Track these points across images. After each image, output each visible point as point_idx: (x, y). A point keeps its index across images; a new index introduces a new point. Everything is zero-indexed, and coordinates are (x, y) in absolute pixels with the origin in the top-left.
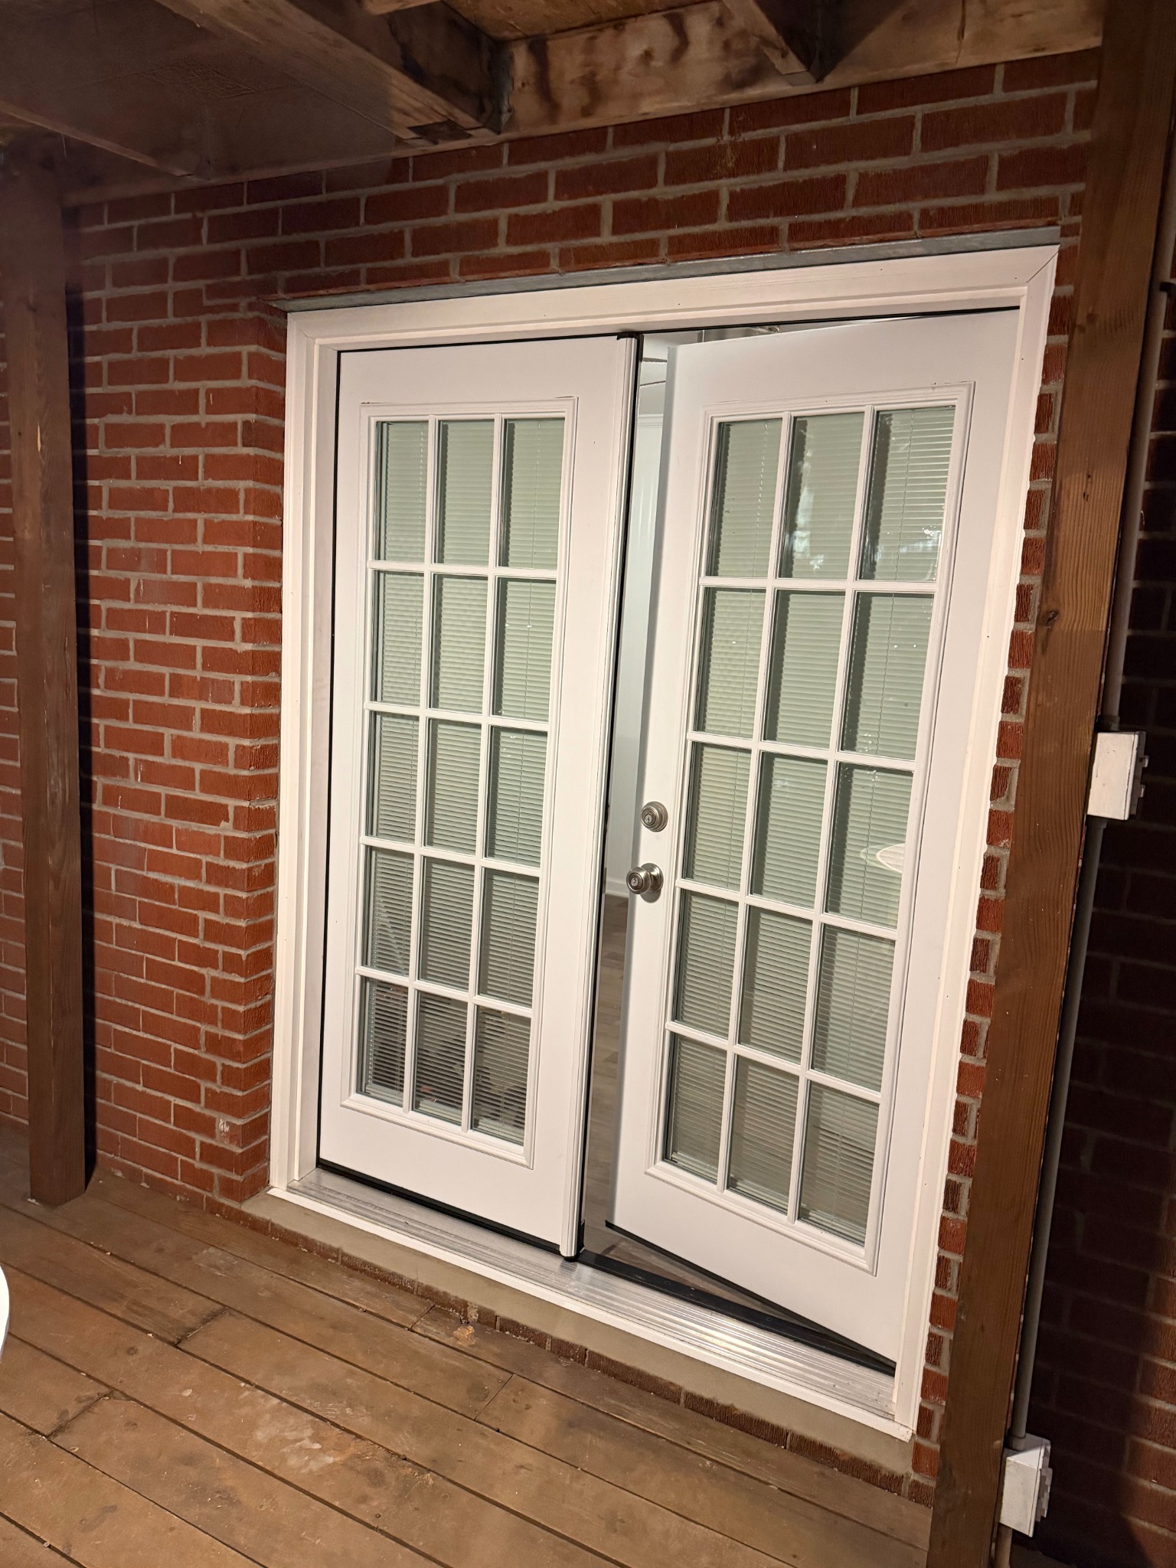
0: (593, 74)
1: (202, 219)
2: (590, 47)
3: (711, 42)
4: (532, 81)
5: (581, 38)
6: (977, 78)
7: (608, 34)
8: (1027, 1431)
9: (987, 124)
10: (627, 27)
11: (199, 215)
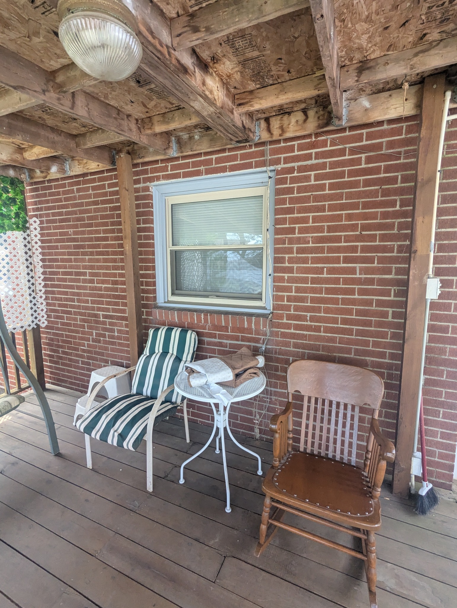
0: (282, 126)
1: (168, 165)
2: (281, 120)
3: (315, 117)
4: (266, 128)
5: (279, 117)
6: (380, 123)
7: (287, 115)
8: (417, 451)
9: (382, 134)
10: (292, 114)
11: (167, 164)
